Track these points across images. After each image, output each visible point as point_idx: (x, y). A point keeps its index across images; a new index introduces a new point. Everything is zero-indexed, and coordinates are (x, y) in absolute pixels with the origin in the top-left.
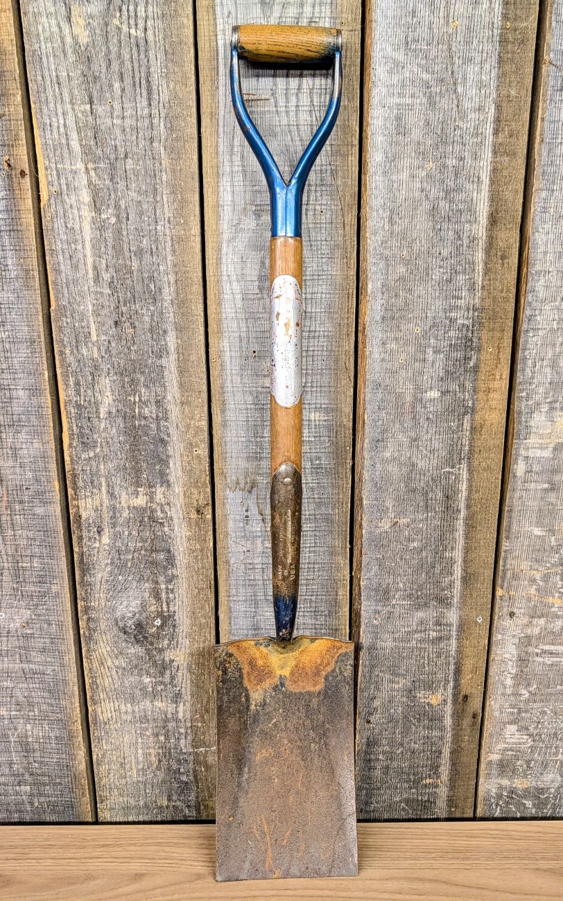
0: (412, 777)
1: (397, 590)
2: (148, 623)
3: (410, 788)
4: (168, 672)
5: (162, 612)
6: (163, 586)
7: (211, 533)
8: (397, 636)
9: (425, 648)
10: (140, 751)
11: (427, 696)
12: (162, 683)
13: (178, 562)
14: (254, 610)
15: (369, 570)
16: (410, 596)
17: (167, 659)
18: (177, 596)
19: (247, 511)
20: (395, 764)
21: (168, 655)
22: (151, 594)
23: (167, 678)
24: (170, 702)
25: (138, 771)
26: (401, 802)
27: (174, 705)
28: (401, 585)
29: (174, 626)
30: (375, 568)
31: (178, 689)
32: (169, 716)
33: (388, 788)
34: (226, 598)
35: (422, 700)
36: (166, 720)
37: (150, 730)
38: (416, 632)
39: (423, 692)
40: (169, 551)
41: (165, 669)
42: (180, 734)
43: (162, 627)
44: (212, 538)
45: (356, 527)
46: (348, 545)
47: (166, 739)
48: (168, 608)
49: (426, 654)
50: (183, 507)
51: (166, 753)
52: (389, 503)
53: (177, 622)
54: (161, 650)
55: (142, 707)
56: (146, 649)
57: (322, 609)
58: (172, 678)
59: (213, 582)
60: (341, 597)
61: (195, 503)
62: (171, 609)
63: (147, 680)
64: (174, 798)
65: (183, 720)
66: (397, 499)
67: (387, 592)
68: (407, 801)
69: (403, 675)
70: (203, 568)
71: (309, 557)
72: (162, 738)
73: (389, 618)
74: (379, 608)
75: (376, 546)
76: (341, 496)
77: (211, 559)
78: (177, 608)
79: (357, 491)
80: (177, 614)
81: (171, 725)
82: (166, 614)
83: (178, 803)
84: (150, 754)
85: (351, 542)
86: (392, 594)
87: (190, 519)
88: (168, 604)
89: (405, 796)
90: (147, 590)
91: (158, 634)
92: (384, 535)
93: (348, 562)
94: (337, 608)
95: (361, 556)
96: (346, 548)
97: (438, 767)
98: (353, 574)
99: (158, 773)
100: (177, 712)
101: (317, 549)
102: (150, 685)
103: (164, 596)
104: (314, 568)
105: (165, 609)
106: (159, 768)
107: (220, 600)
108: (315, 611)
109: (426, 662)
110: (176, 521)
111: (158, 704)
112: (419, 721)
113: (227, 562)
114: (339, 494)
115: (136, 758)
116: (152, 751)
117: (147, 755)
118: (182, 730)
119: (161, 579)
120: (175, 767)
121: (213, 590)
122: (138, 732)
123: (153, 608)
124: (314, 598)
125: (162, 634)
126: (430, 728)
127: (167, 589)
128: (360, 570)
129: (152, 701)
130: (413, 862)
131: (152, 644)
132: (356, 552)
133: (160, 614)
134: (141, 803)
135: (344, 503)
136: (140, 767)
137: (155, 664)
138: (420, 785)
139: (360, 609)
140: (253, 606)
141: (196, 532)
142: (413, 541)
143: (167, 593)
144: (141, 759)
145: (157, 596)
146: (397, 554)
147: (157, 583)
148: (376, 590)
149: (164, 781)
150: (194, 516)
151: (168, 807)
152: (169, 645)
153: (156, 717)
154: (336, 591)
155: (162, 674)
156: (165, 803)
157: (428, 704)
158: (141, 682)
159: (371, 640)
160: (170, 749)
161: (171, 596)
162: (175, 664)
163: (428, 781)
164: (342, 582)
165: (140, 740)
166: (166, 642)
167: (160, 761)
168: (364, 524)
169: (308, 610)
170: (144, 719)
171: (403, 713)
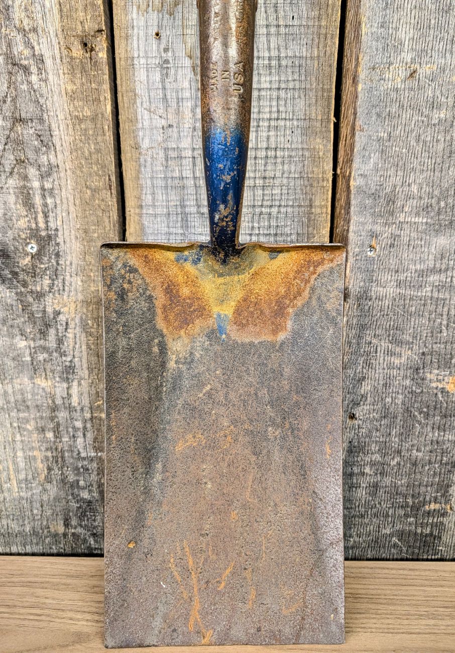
0: (410, 501)
1: (408, 197)
2: (16, 249)
3: (406, 516)
4: (52, 331)
5: (38, 229)
6: (36, 184)
7: (106, 86)
8: (402, 277)
9: (445, 300)
10: (20, 454)
11: (441, 378)
12: (44, 349)
13: (56, 140)
14: (180, 231)
15: (365, 159)
16: (427, 208)
17: (49, 310)
18: (58, 202)
19: (166, 50)
20: (387, 481)
21: (50, 304)
22: (17, 197)
23: (52, 342)
24: (57, 379)
25: (19, 482)
26: (391, 535)
27: (65, 385)
28: (415, 188)
29: (58, 255)
30: (375, 158)
31: (69, 359)
32: (59, 401)
33: (376, 515)
34: (137, 211)
35: (434, 385)
36: (54, 409)
37: (32, 423)
38: (433, 271)
39: (436, 371)
40: (41, 120)
41: (48, 326)
42: (75, 429)
43: (38, 256)
44: (108, 96)
45: (347, 83)
46: (333, 119)
47: (56, 437)
48: (47, 222)
49: (446, 309)
50: (60, 36)
51: (58, 458)
52: (405, 34)
53: (62, 247)
54: (40, 296)
55: (17, 387)
56: (17, 294)
57: (287, 230)
58: (60, 341)
59: (113, 178)
60: (318, 211)
61: (80, 27)
62: (52, 225)
63: (22, 344)
64: (74, 522)
65: (78, 408)
66: (418, 27)
67: (391, 200)
68: (401, 535)
69: (408, 343)
70: (98, 151)
71: (268, 138)
72: (50, 435)
73: (392, 246)
74: (378, 228)
75: (378, 115)
76: (323, 23)
77: (109, 137)
78: (59, 223)
79: (350, 15)
80: (60, 233)
81: (62, 415)
82: (43, 233)
83: (79, 530)
84: (35, 458)
85: (337, 114)
86: (399, 204)
87: (72, 58)
88: (46, 216)
89: (398, 527)
90: (11, 191)
91: (34, 267)
92: (393, 95)
93: (331, 147)
94: (310, 229)
95: (353, 135)
96: (329, 120)
97: (448, 486)
98: (339, 171)
99: (48, 486)
100: (69, 396)
101: (282, 123)
102: (28, 351)
103: (38, 200)
104: (276, 157)
105: (42, 225)
106: (48, 480)
107: (127, 213)
108: (276, 235)
109: (445, 322)
110: (49, 62)
111: (41, 382)
112: (427, 416)
113: (137, 147)
114: (319, 19)
115: (15, 463)
116: (36, 453)
117: (30, 460)
118: (79, 424)
119: (32, 172)
120: (72, 478)
121: (114, 192)
122: (15, 425)
123: (22, 223)
124: (274, 210)
125: (40, 268)
126: (442, 428)
127: (43, 189)
128: (350, 161)
129: (32, 378)
130: (432, 622)
131: (25, 284)
132: (344, 131)
133: (34, 234)
134: (28, 529)
135: (329, 36)
136: (22, 476)
137: (32, 318)
138: (421, 513)
139: (348, 230)
140: (179, 224)
141: (83, 84)
142: (439, 107)
143: (44, 196)
144: (22, 465)
145: (28, 203)
146: (412, 131)
147: (25, 178)
148: (375, 196)
149: (57, 499)
150: (77, 51)
151: (65, 535)
152: (51, 287)
153: (39, 403)
154: (311, 200)
155: (43, 334)
156: (61, 529)
157: (443, 390)
158: (12, 347)
159: (362, 284)
160: (62, 451)
161: (49, 201)
162: (62, 318)
163: (433, 506)
164: (321, 184)
165: (18, 438)
166: (47, 282)
167: (50, 469)
168: (362, 74)
169: (266, 232)
170: (22, 405)
171: (403, 403)
